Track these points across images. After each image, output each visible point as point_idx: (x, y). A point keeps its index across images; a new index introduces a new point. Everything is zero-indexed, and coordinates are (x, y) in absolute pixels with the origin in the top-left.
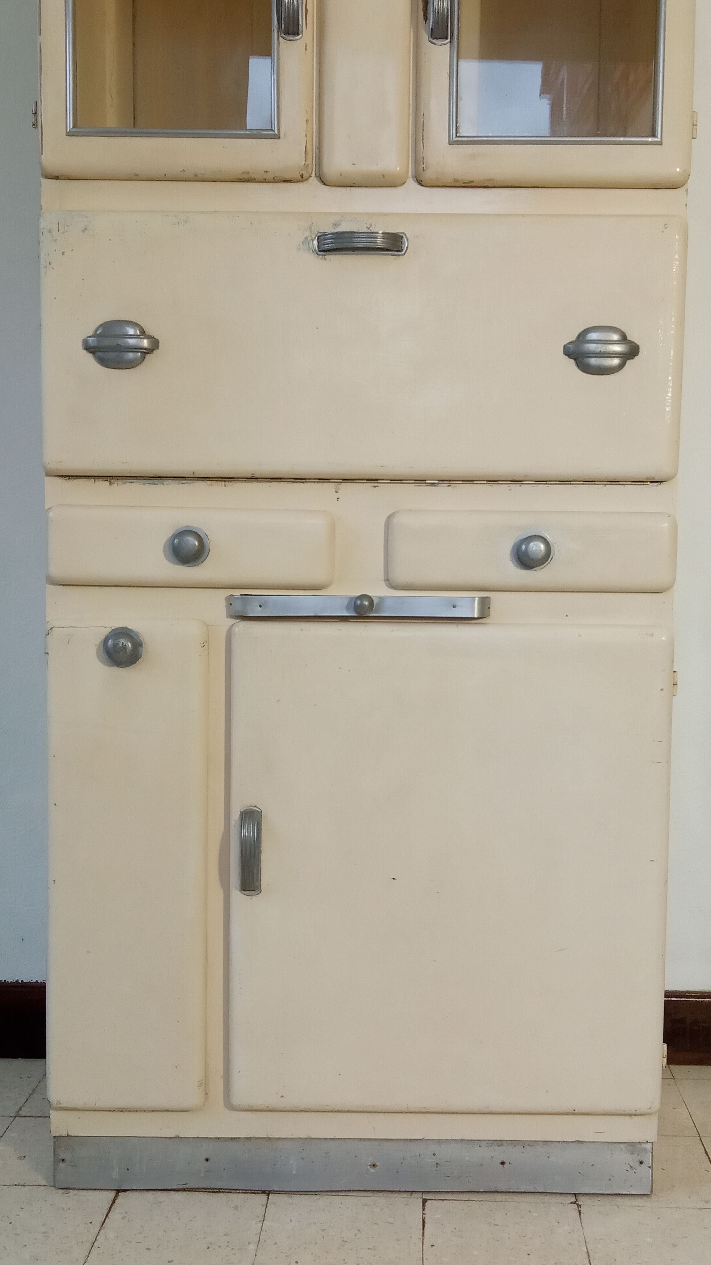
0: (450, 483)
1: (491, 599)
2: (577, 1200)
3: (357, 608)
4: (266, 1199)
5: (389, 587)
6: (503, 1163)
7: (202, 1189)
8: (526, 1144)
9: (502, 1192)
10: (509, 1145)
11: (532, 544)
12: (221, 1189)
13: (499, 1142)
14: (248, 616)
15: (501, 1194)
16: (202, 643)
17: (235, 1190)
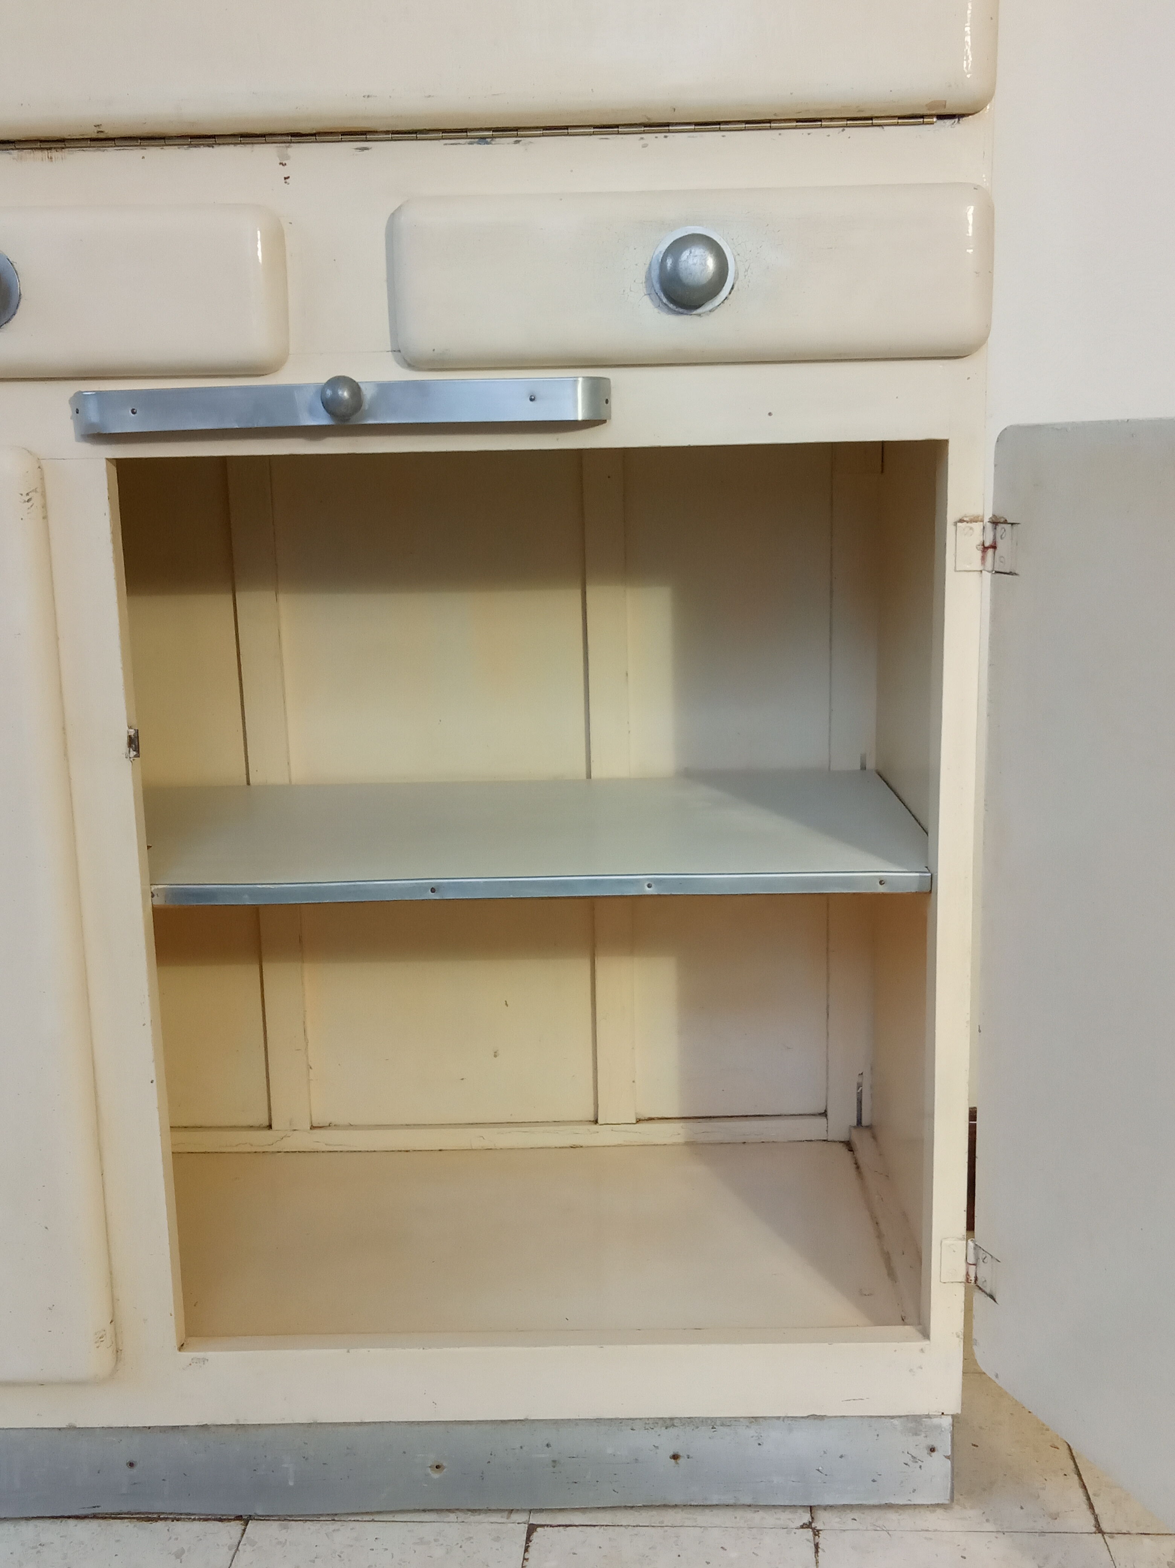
0: (517, 136)
1: (612, 384)
2: (813, 1518)
3: (330, 405)
4: (240, 1532)
5: (402, 367)
6: (675, 1457)
7: (127, 1514)
8: (718, 1423)
9: (676, 1506)
10: (687, 1424)
11: (685, 254)
12: (163, 1513)
13: (668, 1422)
14: (110, 432)
15: (675, 1510)
16: (24, 494)
17: (186, 1514)
